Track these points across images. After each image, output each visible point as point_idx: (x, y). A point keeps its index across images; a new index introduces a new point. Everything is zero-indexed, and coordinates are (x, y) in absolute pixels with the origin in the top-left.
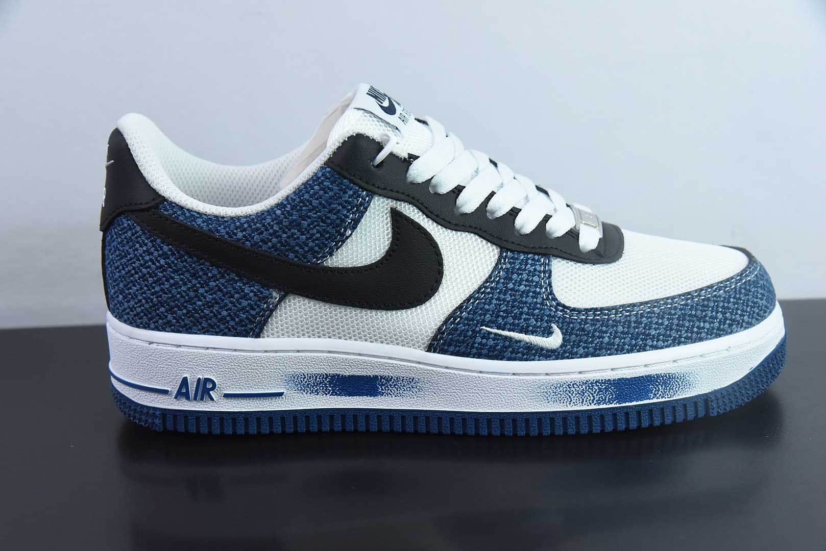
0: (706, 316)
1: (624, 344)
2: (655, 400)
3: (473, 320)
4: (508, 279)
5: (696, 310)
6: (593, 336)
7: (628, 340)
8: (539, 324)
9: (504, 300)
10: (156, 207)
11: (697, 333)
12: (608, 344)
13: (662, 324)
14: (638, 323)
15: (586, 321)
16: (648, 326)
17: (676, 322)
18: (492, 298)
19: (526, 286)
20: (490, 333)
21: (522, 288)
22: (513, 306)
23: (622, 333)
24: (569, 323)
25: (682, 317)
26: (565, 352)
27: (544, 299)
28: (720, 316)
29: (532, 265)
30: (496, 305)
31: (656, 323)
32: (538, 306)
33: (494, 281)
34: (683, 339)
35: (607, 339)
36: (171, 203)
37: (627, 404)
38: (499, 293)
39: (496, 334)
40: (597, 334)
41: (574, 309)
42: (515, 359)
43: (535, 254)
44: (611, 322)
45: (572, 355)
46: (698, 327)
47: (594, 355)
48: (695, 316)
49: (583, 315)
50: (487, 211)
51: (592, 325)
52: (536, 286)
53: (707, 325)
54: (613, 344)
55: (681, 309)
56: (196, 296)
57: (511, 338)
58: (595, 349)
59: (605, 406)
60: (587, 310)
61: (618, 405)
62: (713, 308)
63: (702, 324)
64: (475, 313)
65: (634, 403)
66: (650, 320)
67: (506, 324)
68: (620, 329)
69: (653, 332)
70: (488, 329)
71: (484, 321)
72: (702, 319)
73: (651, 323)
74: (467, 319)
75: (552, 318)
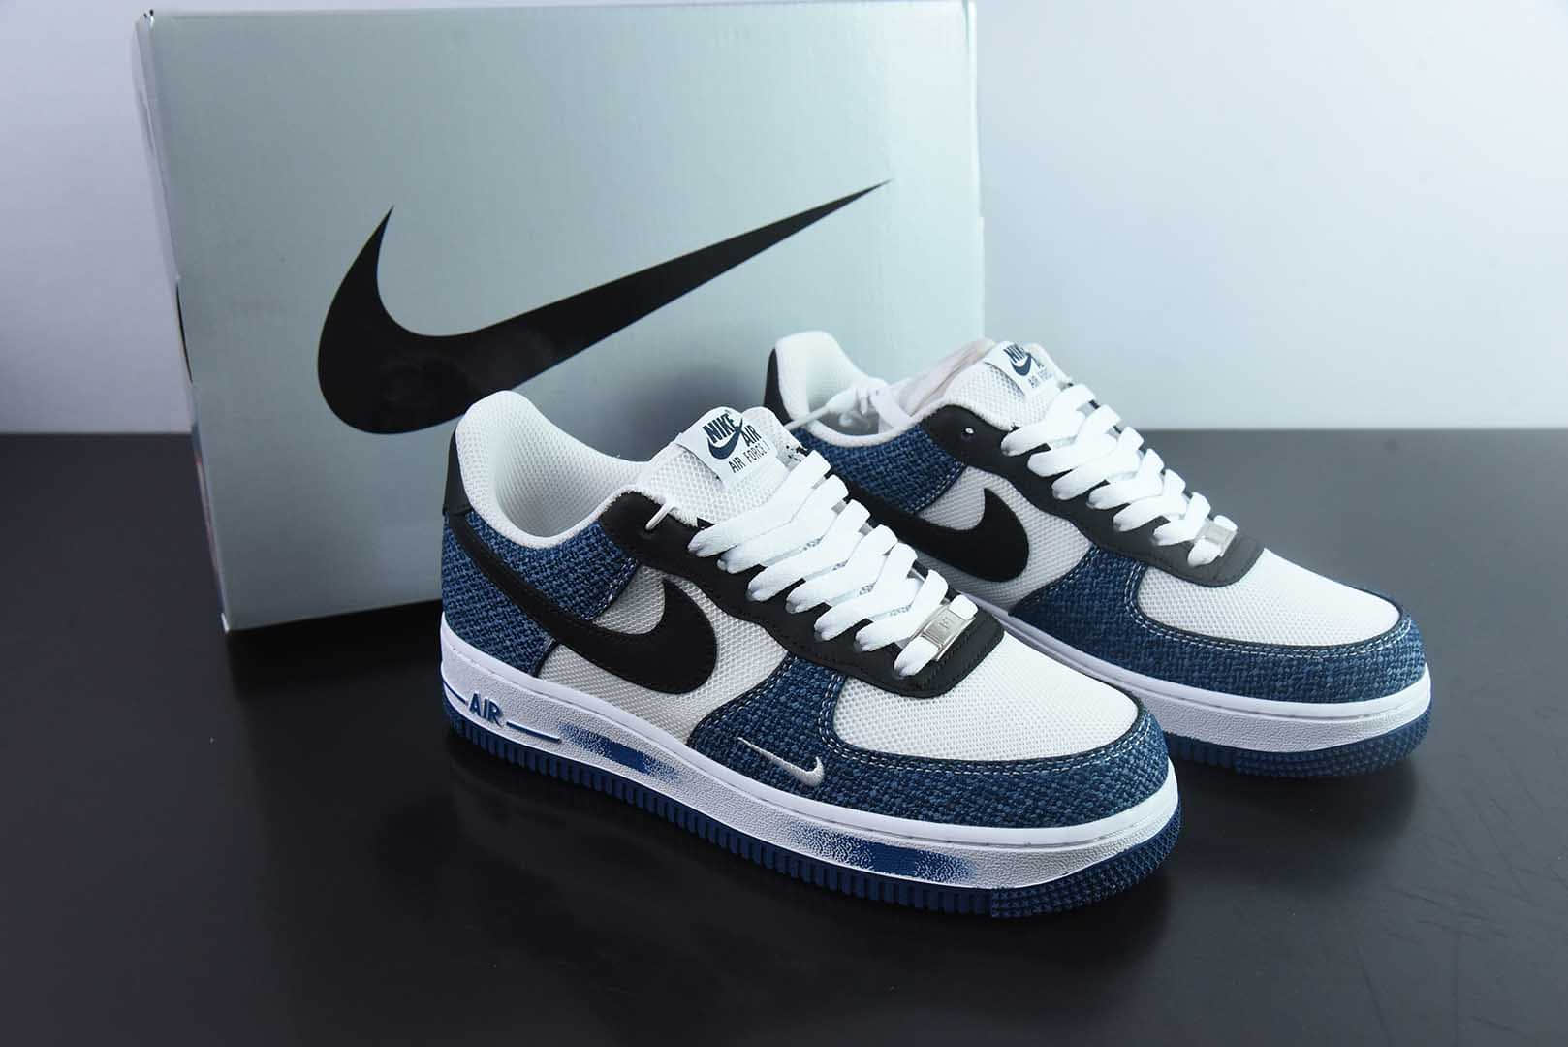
0: (1009, 797)
1: (894, 804)
2: (918, 880)
3: (731, 726)
4: (783, 690)
5: (1000, 787)
6: (860, 784)
7: (898, 801)
8: (801, 752)
9: (771, 714)
10: (464, 514)
11: (991, 815)
12: (874, 798)
13: (948, 793)
14: (919, 783)
15: (856, 764)
16: (930, 791)
17: (967, 794)
18: (758, 708)
19: (801, 704)
20: (747, 747)
21: (795, 705)
22: (779, 724)
23: (896, 791)
24: (836, 761)
25: (978, 792)
26: (823, 793)
27: (817, 724)
28: (1029, 802)
29: (818, 680)
30: (760, 716)
31: (942, 790)
32: (806, 731)
33: (767, 688)
34: (968, 818)
35: (873, 793)
36: (477, 517)
37: (884, 874)
38: (768, 705)
39: (753, 750)
40: (864, 783)
41: (847, 746)
42: (769, 784)
43: (826, 668)
44: (885, 773)
45: (830, 800)
46: (995, 809)
47: (855, 807)
48: (995, 794)
49: (856, 756)
50: (786, 602)
51: (862, 771)
52: (812, 708)
53: (1007, 809)
54: (881, 800)
55: (980, 781)
56: (487, 616)
57: (768, 760)
58: (858, 801)
59: (858, 868)
60: (862, 751)
61: (873, 872)
62: (1023, 789)
63: (1000, 806)
64: (735, 720)
65: (893, 876)
66: (934, 784)
67: (765, 741)
68: (894, 785)
69: (932, 799)
70: (747, 742)
71: (743, 731)
72: (1005, 800)
73: (935, 788)
74: (725, 724)
75: (818, 750)
